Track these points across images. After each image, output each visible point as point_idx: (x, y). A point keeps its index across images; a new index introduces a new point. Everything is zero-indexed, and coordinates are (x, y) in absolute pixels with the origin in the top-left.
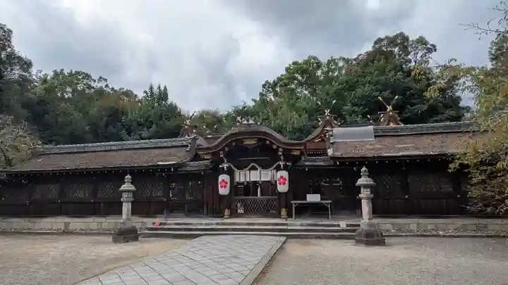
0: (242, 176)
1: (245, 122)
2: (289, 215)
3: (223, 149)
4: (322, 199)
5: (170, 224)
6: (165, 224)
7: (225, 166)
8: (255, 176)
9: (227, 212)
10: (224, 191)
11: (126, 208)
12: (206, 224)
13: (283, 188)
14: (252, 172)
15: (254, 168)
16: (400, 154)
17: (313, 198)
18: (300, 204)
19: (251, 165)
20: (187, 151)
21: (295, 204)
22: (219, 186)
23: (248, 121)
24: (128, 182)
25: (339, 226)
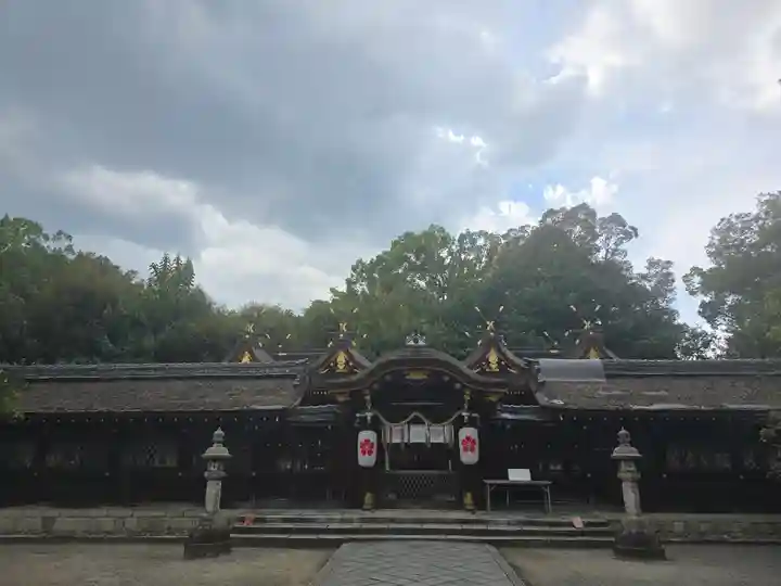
0: (396, 435)
1: (412, 343)
2: (480, 505)
3: (370, 388)
4: (533, 478)
5: (272, 521)
6: (264, 520)
7: (369, 415)
8: (418, 434)
9: (368, 497)
10: (366, 460)
11: (213, 490)
12: (342, 521)
13: (469, 457)
14: (414, 428)
15: (417, 421)
16: (656, 407)
17: (519, 475)
18: (499, 485)
19: (412, 416)
20: (295, 386)
21: (491, 485)
22: (360, 450)
23: (416, 341)
24: (219, 442)
25: (571, 525)
